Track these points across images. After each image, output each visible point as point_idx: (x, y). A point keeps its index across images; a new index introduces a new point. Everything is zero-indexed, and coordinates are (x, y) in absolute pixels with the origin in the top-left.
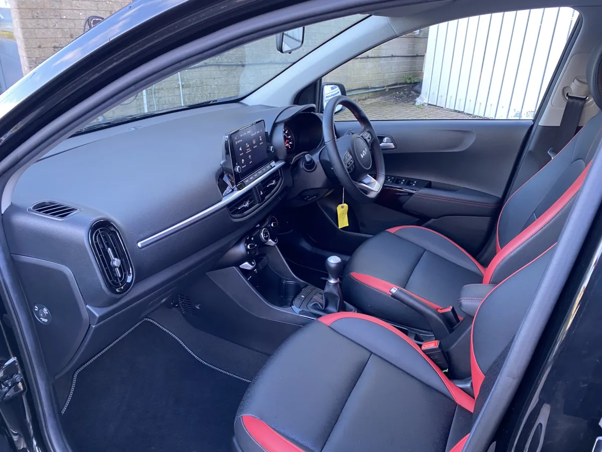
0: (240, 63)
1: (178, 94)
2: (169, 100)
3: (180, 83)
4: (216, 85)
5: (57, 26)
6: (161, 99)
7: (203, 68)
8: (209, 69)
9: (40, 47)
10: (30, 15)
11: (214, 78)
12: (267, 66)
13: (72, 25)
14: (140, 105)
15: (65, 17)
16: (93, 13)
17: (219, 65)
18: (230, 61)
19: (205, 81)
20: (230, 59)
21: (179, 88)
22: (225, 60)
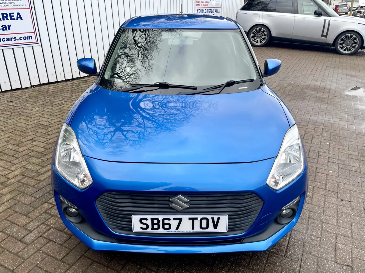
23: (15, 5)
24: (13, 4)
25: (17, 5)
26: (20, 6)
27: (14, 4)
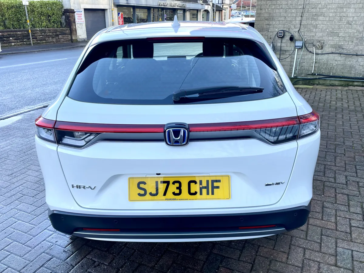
0: (355, 54)
1: (312, 66)
2: (306, 68)
3: (315, 60)
4: (336, 64)
5: (266, 34)
6: (302, 67)
7: (330, 54)
8: (334, 55)
11: (336, 60)
13: (272, 34)
14: (292, 69)
15: (270, 31)
16: (281, 29)
17: (341, 54)
18: (349, 52)
19: (329, 61)
20: (349, 51)
21: (313, 63)
22: (346, 51)
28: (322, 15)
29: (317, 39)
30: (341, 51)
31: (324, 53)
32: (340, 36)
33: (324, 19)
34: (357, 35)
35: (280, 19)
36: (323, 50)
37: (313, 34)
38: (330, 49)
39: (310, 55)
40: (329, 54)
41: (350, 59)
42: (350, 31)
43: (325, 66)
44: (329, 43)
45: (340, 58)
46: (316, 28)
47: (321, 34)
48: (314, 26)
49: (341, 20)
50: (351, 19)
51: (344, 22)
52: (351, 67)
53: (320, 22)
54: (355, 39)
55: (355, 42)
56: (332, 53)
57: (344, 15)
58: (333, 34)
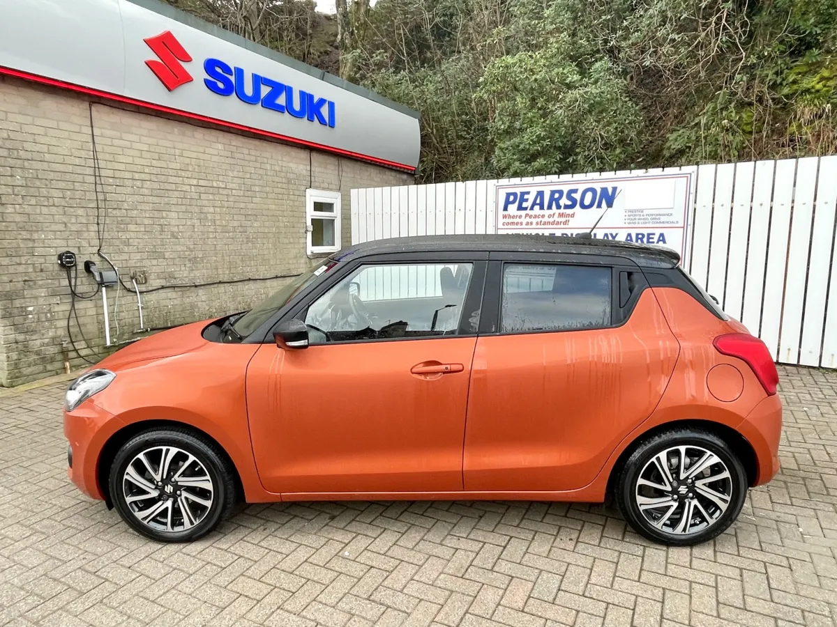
0: (192, 284)
1: (138, 316)
2: (129, 323)
3: (140, 305)
4: (172, 305)
5: (29, 262)
8: (165, 291)
9: (11, 281)
10: (5, 255)
11: (170, 299)
12: (216, 285)
13: (42, 260)
14: (102, 328)
15: (36, 254)
16: (64, 250)
17: (174, 287)
18: (184, 282)
19: (161, 302)
20: (184, 280)
21: (139, 309)
22: (180, 282)
23: (660, 222)
24: (656, 221)
25: (663, 222)
26: (667, 222)
27: (658, 221)
28: (132, 221)
29: (134, 265)
30: (173, 282)
31: (150, 288)
32: (166, 257)
33: (138, 230)
34: (189, 255)
35: (54, 227)
36: (147, 284)
37: (125, 257)
38: (158, 281)
39: (130, 297)
40: (158, 289)
41: (188, 294)
42: (179, 248)
43: (158, 312)
44: (153, 271)
45: (174, 293)
46: (129, 245)
47: (138, 256)
48: (125, 242)
49: (163, 231)
50: (175, 229)
51: (168, 235)
52: (193, 306)
53: (133, 235)
54: (187, 262)
55: (188, 265)
56: (163, 288)
57: (166, 223)
58: (156, 254)
